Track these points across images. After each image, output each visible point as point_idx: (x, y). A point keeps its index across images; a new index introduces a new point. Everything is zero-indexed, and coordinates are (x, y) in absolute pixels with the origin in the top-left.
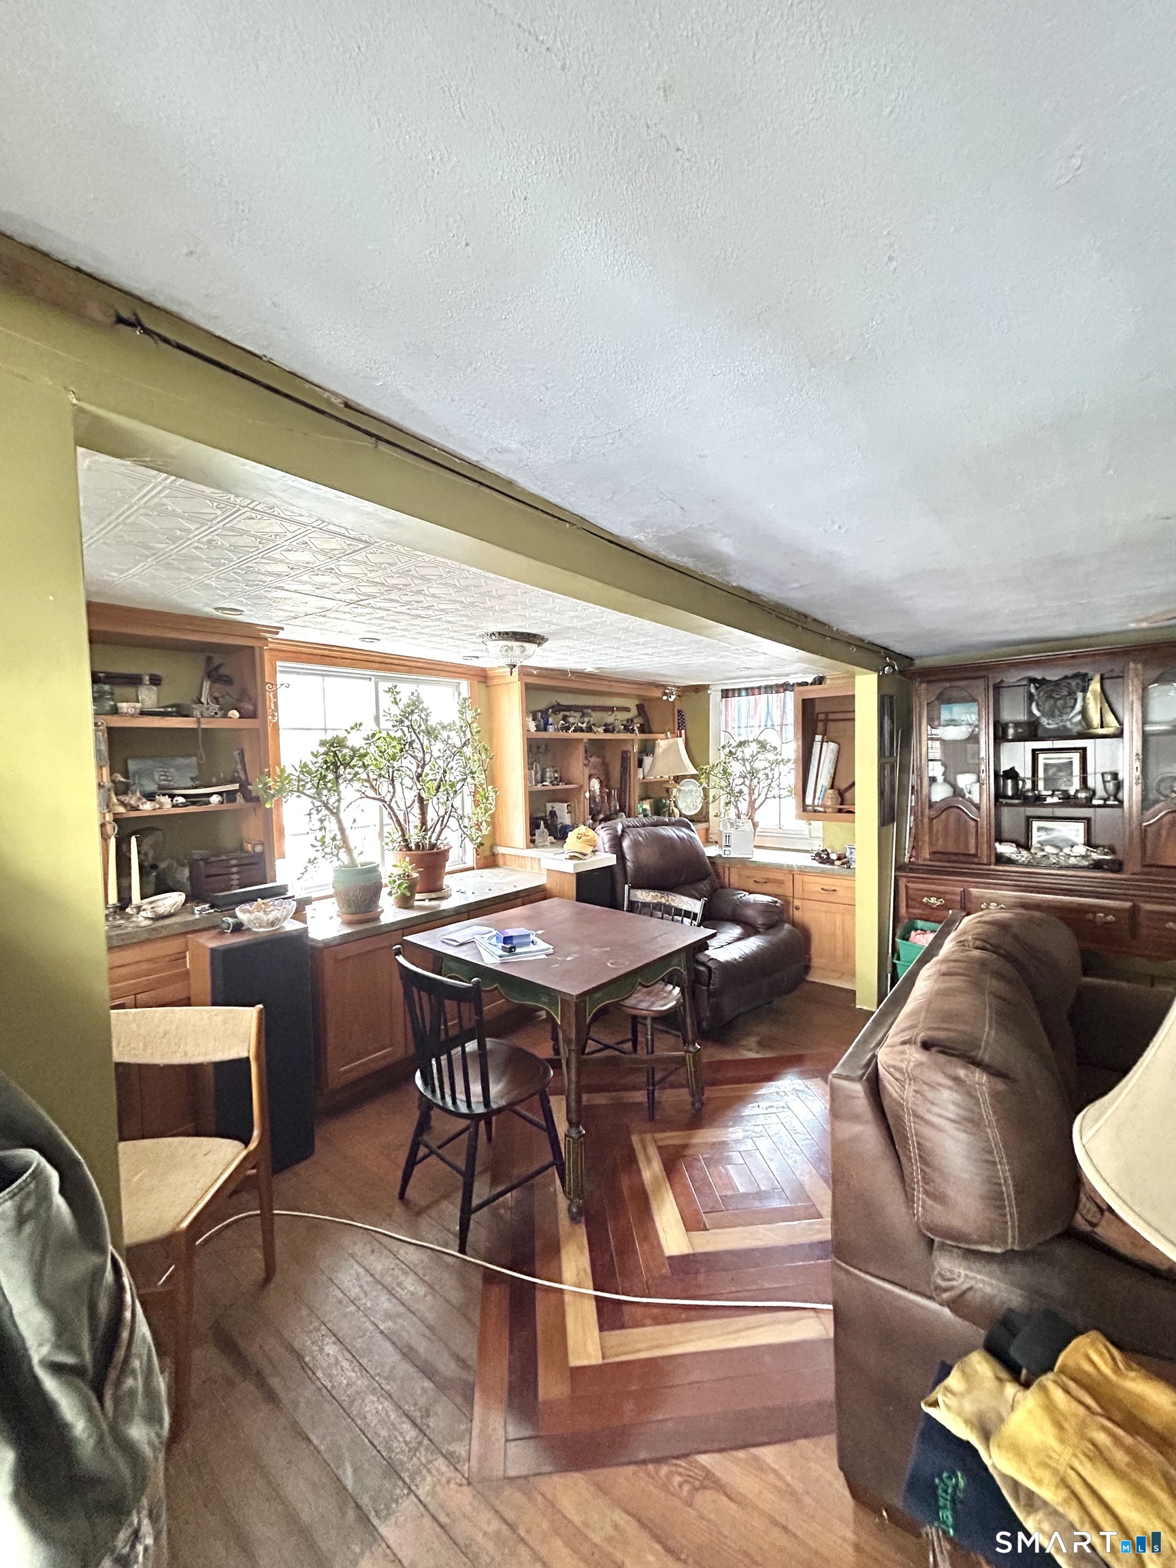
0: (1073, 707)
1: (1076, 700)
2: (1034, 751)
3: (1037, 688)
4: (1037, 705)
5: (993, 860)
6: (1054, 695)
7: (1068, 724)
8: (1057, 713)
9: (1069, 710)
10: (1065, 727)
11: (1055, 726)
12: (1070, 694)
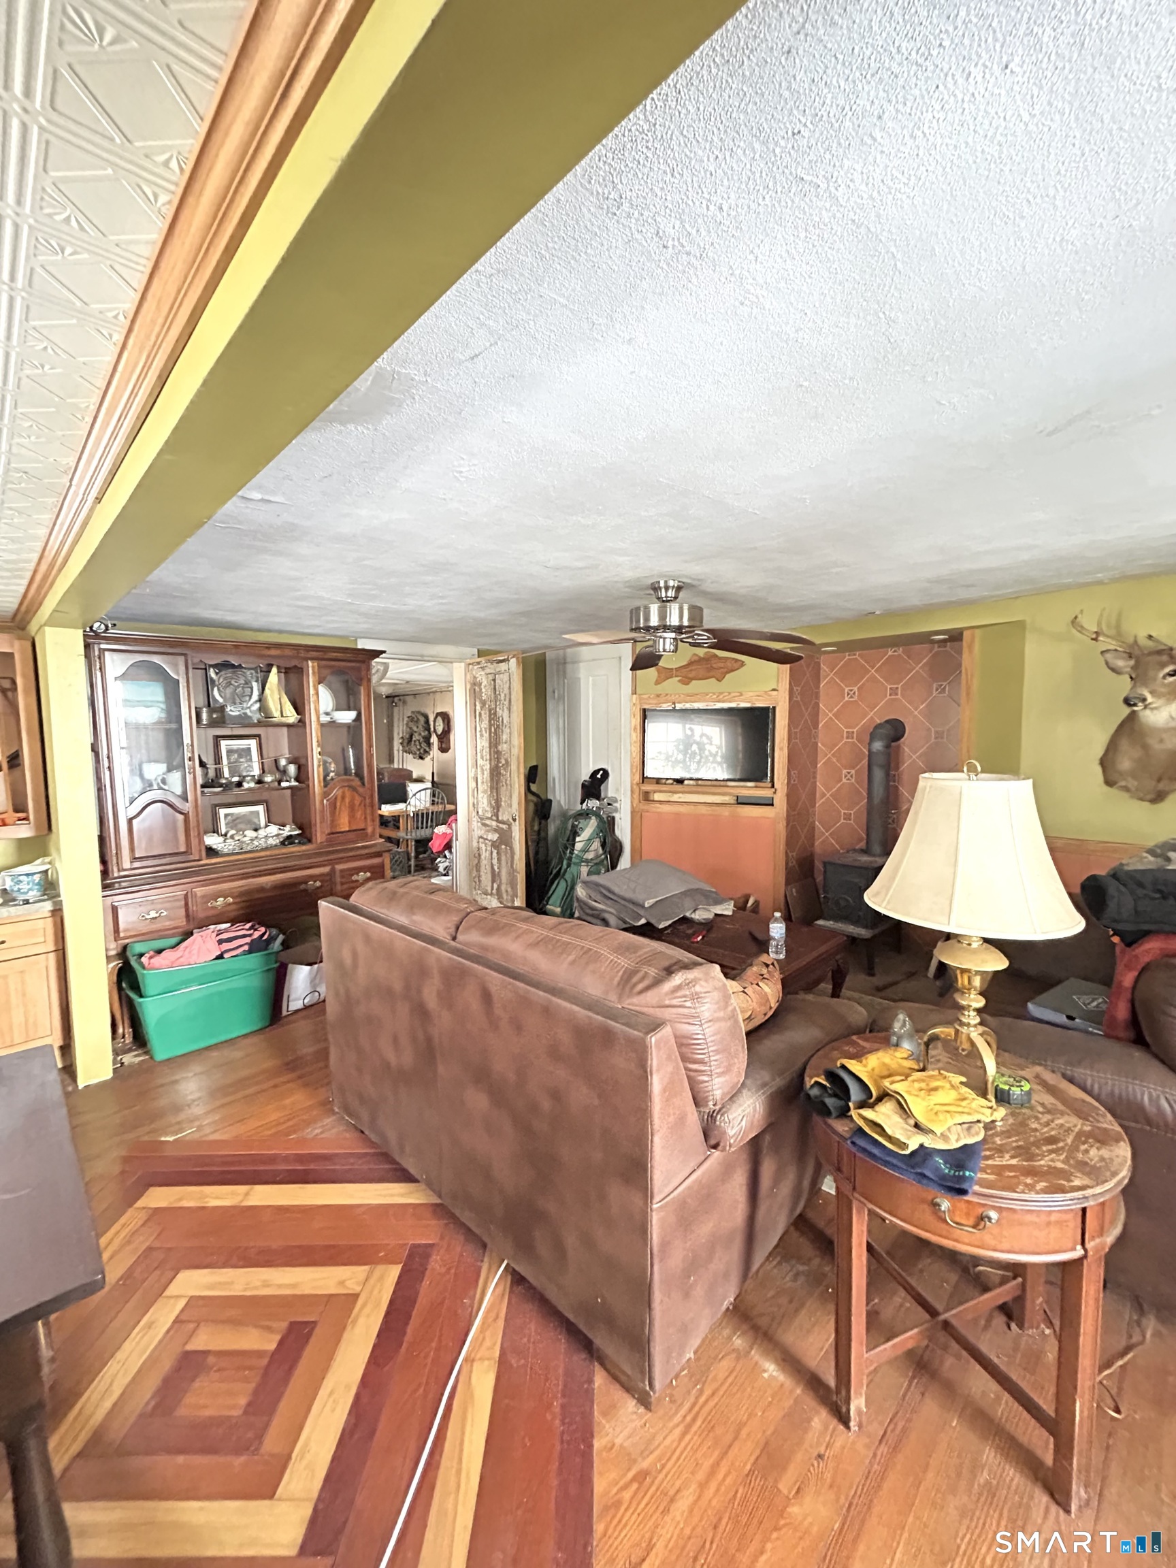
0: (250, 697)
1: (252, 688)
2: (217, 737)
3: (217, 674)
4: (219, 689)
5: (204, 853)
6: (233, 682)
7: (248, 711)
8: (238, 701)
9: (247, 698)
10: (245, 714)
11: (237, 713)
12: (246, 683)
